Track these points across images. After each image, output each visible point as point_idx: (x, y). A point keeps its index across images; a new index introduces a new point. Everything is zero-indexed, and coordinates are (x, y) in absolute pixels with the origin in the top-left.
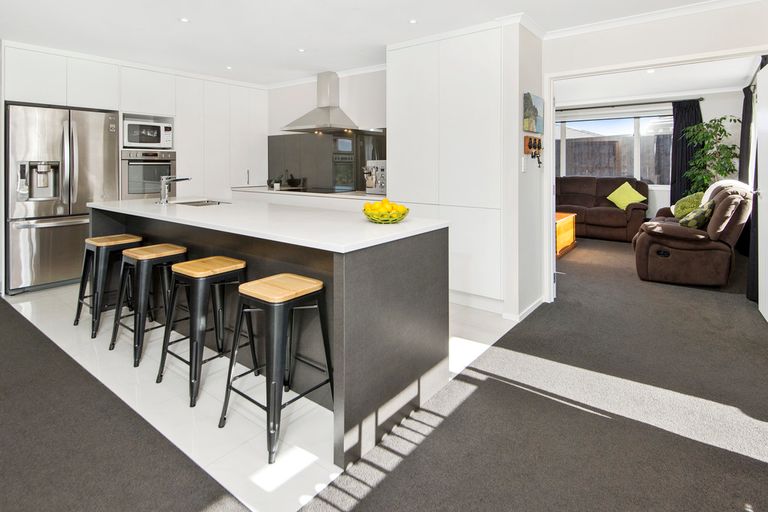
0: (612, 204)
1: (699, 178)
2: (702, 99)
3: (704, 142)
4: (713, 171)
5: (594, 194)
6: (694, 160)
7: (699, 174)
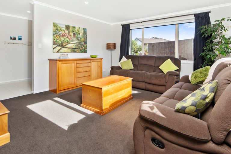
0: (161, 71)
1: (209, 56)
2: (210, 12)
3: (211, 35)
4: (217, 53)
5: (153, 65)
6: (206, 46)
7: (208, 54)
